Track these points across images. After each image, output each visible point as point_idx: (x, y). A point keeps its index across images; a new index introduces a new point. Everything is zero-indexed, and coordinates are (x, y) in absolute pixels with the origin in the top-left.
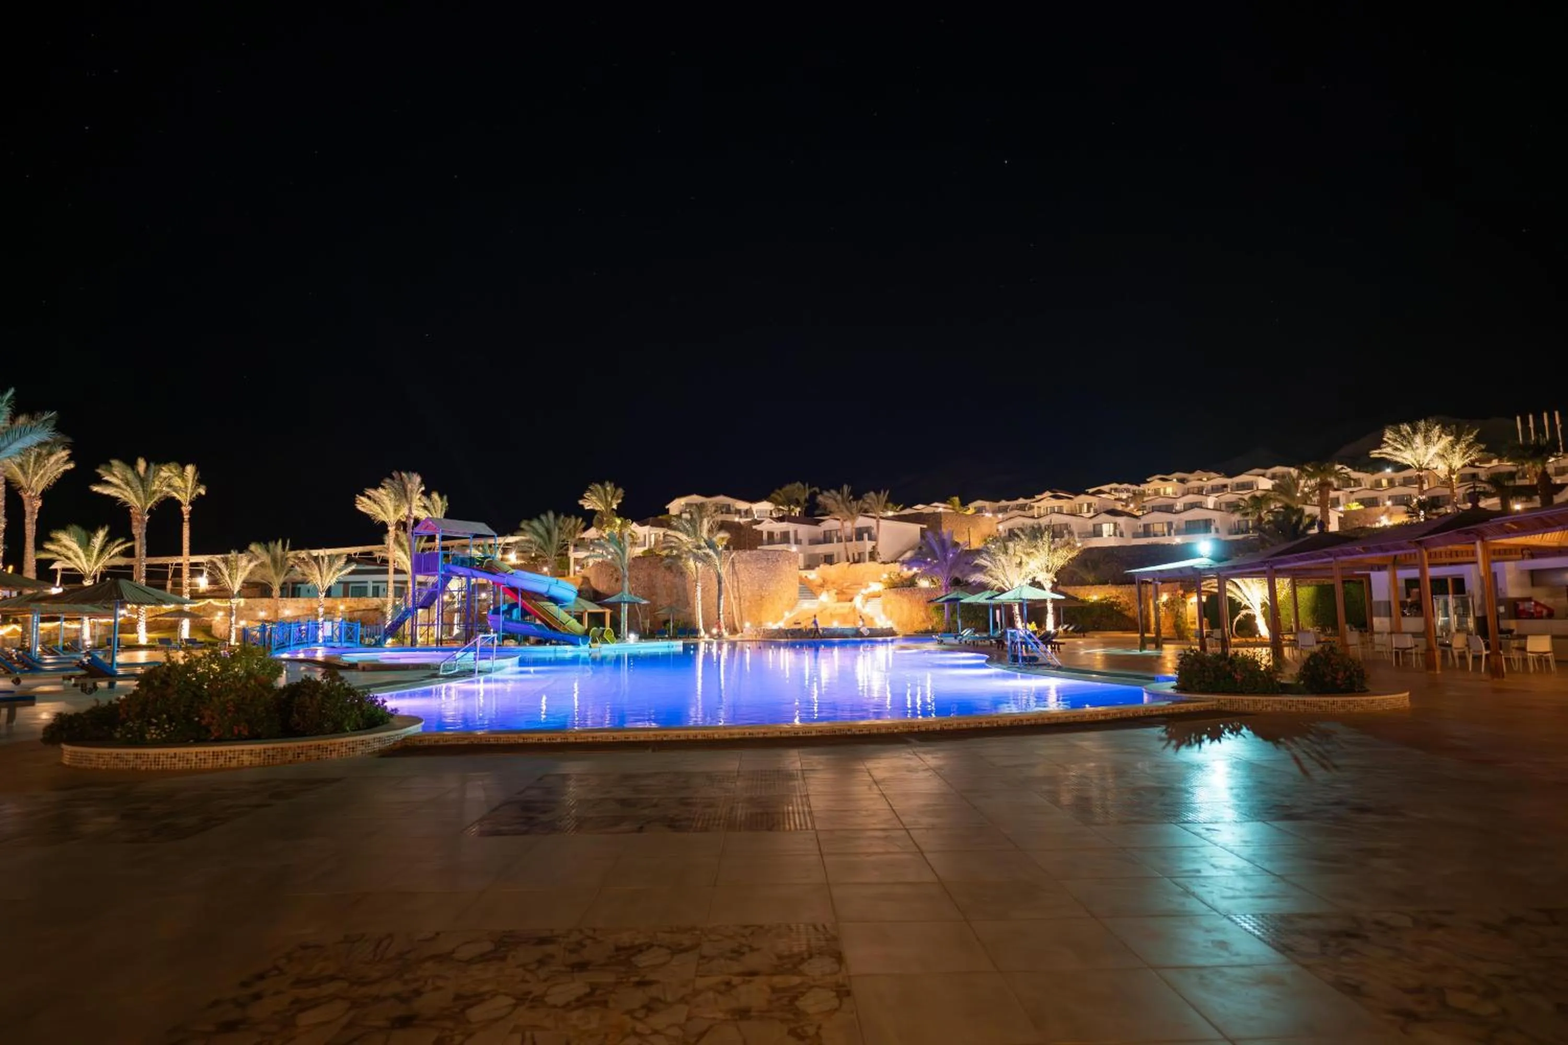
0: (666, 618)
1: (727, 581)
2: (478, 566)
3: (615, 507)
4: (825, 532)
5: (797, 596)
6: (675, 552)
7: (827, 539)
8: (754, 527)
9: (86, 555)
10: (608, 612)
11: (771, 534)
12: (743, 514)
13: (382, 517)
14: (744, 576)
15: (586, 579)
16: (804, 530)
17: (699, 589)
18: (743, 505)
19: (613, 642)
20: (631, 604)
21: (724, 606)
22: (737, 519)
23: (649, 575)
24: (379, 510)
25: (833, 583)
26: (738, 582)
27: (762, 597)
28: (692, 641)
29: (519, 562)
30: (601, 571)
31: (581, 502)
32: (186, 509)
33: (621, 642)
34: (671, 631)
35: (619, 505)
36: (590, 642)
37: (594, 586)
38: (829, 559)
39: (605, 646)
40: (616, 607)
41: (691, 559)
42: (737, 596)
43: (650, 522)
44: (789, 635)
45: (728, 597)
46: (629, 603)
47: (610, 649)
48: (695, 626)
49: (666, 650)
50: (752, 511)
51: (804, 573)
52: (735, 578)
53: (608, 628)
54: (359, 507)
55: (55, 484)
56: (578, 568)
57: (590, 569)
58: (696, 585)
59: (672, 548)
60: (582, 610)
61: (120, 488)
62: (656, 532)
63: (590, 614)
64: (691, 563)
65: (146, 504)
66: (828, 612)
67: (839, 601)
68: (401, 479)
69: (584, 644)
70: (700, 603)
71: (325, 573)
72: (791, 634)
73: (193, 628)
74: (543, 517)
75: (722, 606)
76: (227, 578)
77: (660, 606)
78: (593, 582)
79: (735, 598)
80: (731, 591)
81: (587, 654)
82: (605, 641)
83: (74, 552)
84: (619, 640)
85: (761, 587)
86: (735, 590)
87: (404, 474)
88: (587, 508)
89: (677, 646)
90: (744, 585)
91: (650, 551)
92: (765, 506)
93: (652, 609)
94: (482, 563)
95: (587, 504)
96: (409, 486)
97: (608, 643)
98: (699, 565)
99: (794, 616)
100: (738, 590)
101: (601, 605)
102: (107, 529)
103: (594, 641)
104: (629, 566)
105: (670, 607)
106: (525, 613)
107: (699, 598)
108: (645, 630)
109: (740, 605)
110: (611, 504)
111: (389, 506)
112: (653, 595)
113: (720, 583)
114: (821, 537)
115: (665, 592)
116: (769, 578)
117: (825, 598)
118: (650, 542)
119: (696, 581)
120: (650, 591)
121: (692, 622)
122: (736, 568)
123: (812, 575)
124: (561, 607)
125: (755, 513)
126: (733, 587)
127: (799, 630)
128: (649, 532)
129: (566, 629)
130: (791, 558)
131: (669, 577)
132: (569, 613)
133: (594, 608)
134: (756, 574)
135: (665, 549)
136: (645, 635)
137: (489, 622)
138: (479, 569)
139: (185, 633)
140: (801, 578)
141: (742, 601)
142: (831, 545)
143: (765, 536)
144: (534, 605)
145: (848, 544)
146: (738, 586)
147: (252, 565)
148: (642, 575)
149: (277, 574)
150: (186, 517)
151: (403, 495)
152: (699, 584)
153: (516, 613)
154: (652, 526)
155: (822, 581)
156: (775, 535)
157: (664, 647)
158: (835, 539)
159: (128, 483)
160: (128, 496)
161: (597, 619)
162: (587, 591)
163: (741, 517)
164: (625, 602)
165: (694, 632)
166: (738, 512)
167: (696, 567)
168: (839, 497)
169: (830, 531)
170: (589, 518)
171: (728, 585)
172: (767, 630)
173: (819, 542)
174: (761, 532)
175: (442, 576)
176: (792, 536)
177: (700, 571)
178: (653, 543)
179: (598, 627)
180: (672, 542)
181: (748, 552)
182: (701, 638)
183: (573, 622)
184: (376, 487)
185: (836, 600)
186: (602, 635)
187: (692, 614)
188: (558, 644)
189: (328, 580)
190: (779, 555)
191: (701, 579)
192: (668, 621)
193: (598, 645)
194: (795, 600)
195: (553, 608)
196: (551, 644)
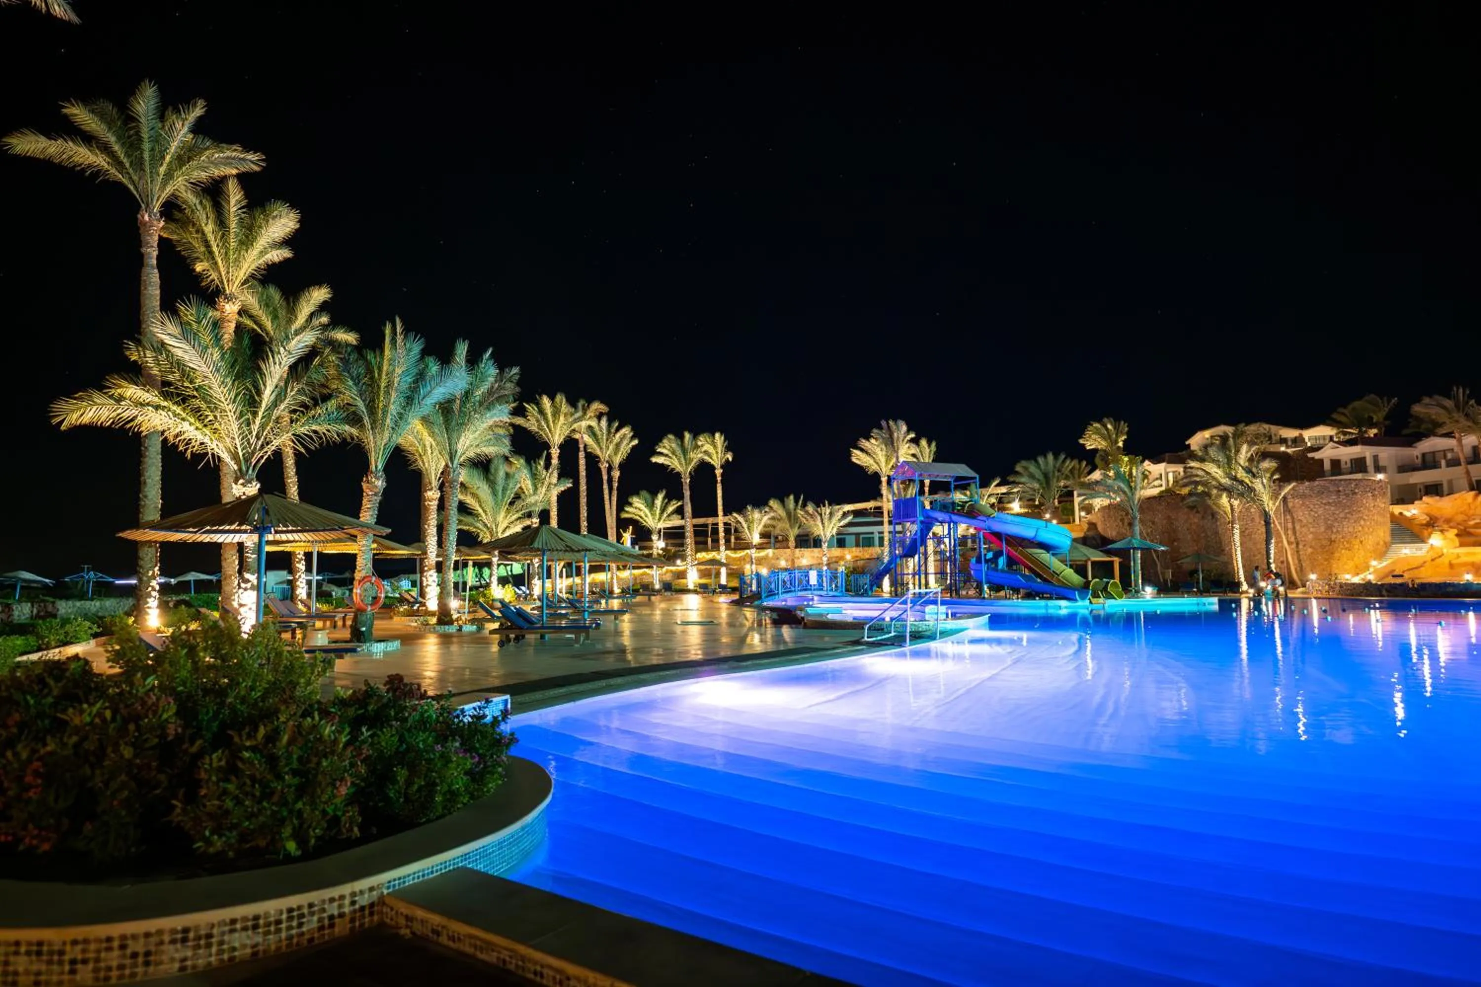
0: (1193, 567)
1: (1276, 522)
2: (958, 510)
3: (1121, 444)
4: (1424, 455)
5: (1388, 539)
6: (1200, 488)
7: (1429, 462)
8: (1310, 455)
9: (652, 514)
10: (1117, 560)
11: (1336, 464)
12: (1290, 443)
13: (874, 467)
14: (1300, 514)
15: (1092, 525)
16: (1387, 454)
17: (1237, 532)
18: (1290, 433)
19: (1121, 597)
20: (1146, 552)
21: (1275, 553)
22: (1283, 449)
23: (1169, 517)
24: (872, 462)
25: (1448, 521)
26: (1293, 523)
27: (1332, 542)
28: (1231, 596)
29: (1023, 511)
30: (1109, 516)
31: (1081, 441)
32: (719, 472)
33: (1133, 597)
34: (1201, 584)
35: (1125, 442)
36: (1090, 596)
37: (1102, 532)
38: (1434, 490)
39: (1110, 602)
40: (1124, 554)
41: (1224, 496)
42: (1293, 539)
43: (1167, 458)
44: (1384, 592)
45: (1279, 542)
46: (1142, 549)
47: (1118, 605)
48: (1234, 575)
49: (1194, 609)
50: (1303, 439)
51: (1397, 509)
52: (1288, 517)
53: (1117, 580)
54: (854, 460)
55: (627, 457)
56: (1083, 514)
57: (1096, 514)
58: (1233, 527)
59: (1196, 483)
60: (1084, 559)
61: (670, 457)
62: (1174, 469)
63: (1093, 563)
64: (1224, 500)
65: (687, 468)
66: (1445, 560)
67: (1462, 545)
68: (889, 427)
69: (1083, 599)
70: (1239, 549)
71: (826, 524)
72: (1387, 591)
73: (729, 575)
74: (1041, 460)
75: (1272, 552)
76: (747, 531)
77: (1185, 553)
78: (1100, 528)
79: (1289, 543)
80: (1282, 533)
81: (1086, 612)
82: (1110, 596)
83: (645, 513)
84: (1129, 595)
85: (1329, 527)
86: (1290, 532)
87: (891, 423)
88: (1088, 448)
89: (1212, 603)
90: (1302, 527)
91: (1168, 491)
92: (1323, 431)
93: (1173, 557)
94: (963, 507)
95: (1089, 443)
96: (895, 434)
97: (1114, 598)
98: (1236, 503)
99: (1386, 567)
100: (1295, 533)
101: (1109, 552)
102: (664, 492)
103: (1095, 595)
104: (1141, 507)
105: (1198, 554)
106: (1012, 562)
107: (1238, 544)
108: (1165, 581)
109: (1298, 552)
110: (1116, 442)
111: (880, 457)
112: (1174, 541)
113: (1267, 523)
114: (1419, 461)
115: (1189, 537)
116: (1342, 515)
117: (1436, 540)
118: (1168, 481)
119: (1233, 522)
120: (1170, 537)
121: (1229, 574)
122: (1290, 505)
123: (1412, 511)
124: (1053, 555)
125: (1307, 440)
126: (1286, 529)
127: (1401, 585)
128: (1165, 470)
129: (1059, 581)
130: (1375, 489)
131: (1195, 519)
132: (1063, 561)
133: (1098, 557)
134: (1321, 511)
135: (1185, 485)
136: (1164, 589)
137: (972, 572)
138: (960, 514)
139: (723, 580)
140: (1392, 515)
141: (1301, 547)
142: (1439, 470)
143: (1327, 466)
144: (1022, 553)
145: (1469, 467)
146: (1294, 528)
147: (765, 519)
148: (1159, 519)
149: (792, 527)
150: (719, 479)
151: (890, 443)
152: (1237, 526)
153: (1002, 561)
154: (1169, 462)
155: (1428, 519)
156: (1343, 463)
157: (1192, 604)
158: (1443, 462)
159: (674, 453)
160: (675, 463)
161: (1104, 570)
162: (1093, 538)
163: (1287, 447)
164: (1134, 549)
165: (1235, 586)
166: (1283, 441)
167: (1232, 506)
168: (1449, 403)
169: (1434, 453)
170: (1091, 459)
171: (1279, 527)
172: (1346, 584)
173: (1415, 469)
174: (1321, 461)
175: (922, 522)
176: (1369, 462)
177: (1237, 510)
178: (1171, 482)
179: (1101, 579)
180: (1197, 476)
181: (1307, 483)
182: (1243, 592)
183: (1069, 573)
184: (868, 438)
185: (1457, 544)
186: (1105, 589)
187: (1229, 563)
188: (1050, 598)
189: (830, 530)
190: (1356, 485)
191: (1239, 519)
192: (1196, 571)
193: (1101, 600)
194: (1385, 543)
195: (1045, 556)
196: (1042, 598)
